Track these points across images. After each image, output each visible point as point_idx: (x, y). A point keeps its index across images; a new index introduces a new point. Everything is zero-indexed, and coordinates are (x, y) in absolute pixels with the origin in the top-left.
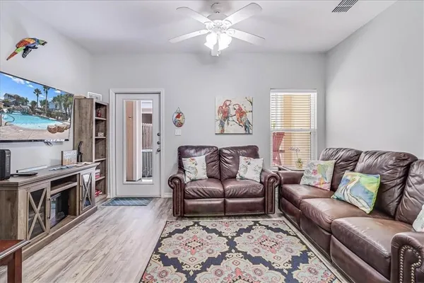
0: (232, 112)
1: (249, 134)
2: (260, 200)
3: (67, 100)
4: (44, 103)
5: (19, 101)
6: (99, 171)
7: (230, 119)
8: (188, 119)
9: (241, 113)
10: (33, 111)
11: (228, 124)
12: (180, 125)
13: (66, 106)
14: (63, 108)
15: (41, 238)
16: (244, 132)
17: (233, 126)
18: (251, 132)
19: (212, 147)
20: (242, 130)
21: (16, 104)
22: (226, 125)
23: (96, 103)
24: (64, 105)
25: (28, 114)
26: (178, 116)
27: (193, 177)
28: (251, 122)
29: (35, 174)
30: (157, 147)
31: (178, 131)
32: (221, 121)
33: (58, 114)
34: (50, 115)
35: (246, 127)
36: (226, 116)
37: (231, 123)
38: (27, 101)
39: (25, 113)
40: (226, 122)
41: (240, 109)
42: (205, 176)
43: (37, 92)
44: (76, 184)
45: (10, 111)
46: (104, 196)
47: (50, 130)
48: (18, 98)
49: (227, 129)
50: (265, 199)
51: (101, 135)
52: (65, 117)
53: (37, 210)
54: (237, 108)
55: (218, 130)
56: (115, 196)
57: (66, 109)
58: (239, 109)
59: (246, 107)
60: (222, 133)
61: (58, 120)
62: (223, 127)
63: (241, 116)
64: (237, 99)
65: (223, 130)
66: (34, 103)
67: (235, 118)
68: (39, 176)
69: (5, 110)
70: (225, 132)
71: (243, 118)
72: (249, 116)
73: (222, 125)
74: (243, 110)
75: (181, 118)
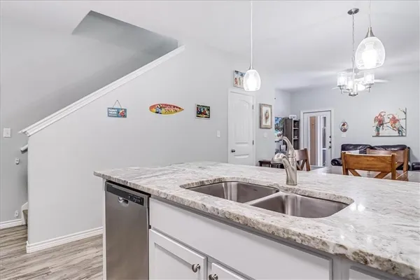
0: (387, 120)
1: (402, 136)
7: (385, 125)
8: (350, 127)
9: (394, 120)
11: (383, 129)
12: (345, 130)
16: (398, 135)
17: (387, 130)
18: (404, 134)
19: (366, 145)
23: (294, 121)
24: (282, 124)
26: (344, 125)
28: (404, 127)
30: (330, 144)
31: (344, 134)
32: (377, 127)
35: (399, 131)
36: (381, 123)
40: (381, 128)
41: (394, 118)
51: (296, 138)
54: (391, 117)
55: (375, 134)
59: (400, 116)
60: (378, 135)
61: (280, 131)
62: (378, 131)
63: (395, 122)
65: (379, 134)
70: (381, 135)
71: (397, 124)
72: (402, 123)
73: (378, 129)
74: (397, 118)
75: (345, 126)
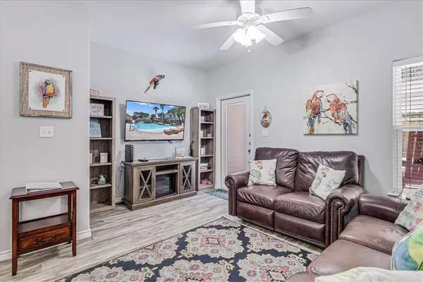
0: (325, 106)
1: (351, 134)
2: (319, 227)
3: (179, 111)
4: (160, 115)
5: (142, 115)
6: (206, 164)
7: (323, 115)
8: (274, 119)
9: (338, 106)
10: (153, 120)
11: (319, 121)
12: (266, 125)
13: (179, 116)
14: (177, 117)
15: (147, 201)
16: (344, 132)
17: (325, 124)
18: (354, 131)
19: (290, 150)
20: (340, 129)
21: (141, 117)
22: (316, 124)
23: (202, 111)
24: (178, 115)
25: (149, 122)
26: (265, 116)
27: (255, 180)
28: (355, 118)
29: (147, 161)
30: (249, 147)
31: (265, 131)
32: (310, 120)
33: (172, 122)
34: (165, 122)
35: (346, 125)
36: (316, 111)
37: (323, 120)
38: (148, 115)
39: (146, 122)
40: (316, 120)
41: (337, 101)
42: (273, 182)
43: (156, 109)
44: (176, 171)
45: (136, 122)
46: (212, 186)
47: (166, 132)
48: (142, 114)
49: (318, 128)
50: (325, 227)
51: (209, 136)
52: (180, 123)
53: (146, 183)
54: (332, 99)
55: (307, 129)
56: (220, 188)
57: (179, 118)
58: (335, 101)
59: (347, 96)
60: (311, 133)
61: (172, 125)
62: (312, 125)
63: (338, 109)
64: (333, 87)
65: (312, 130)
66: (153, 116)
67: (329, 113)
68: (149, 162)
69: (133, 121)
70: (315, 132)
71: (342, 111)
72: (351, 109)
73: (311, 123)
74: (342, 101)
75: (267, 119)
